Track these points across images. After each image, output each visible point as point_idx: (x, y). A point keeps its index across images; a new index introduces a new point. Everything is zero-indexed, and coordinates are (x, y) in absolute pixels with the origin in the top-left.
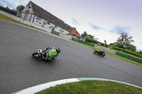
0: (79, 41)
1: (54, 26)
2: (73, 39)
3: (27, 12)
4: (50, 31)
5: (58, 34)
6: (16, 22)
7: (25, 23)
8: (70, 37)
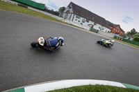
0: (124, 40)
1: (93, 23)
2: (115, 38)
3: (68, 12)
4: (88, 28)
5: (97, 32)
6: (59, 21)
7: (65, 21)
8: (112, 35)
